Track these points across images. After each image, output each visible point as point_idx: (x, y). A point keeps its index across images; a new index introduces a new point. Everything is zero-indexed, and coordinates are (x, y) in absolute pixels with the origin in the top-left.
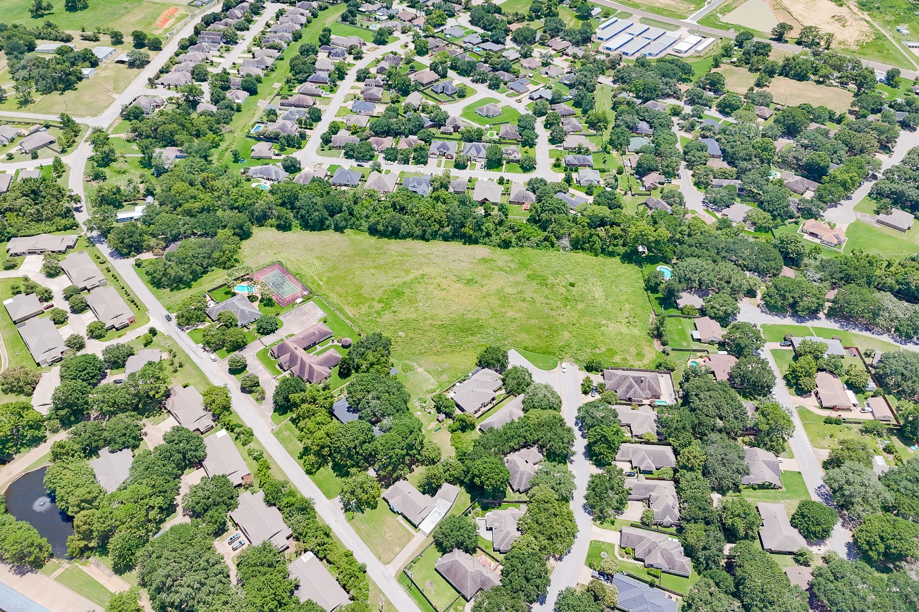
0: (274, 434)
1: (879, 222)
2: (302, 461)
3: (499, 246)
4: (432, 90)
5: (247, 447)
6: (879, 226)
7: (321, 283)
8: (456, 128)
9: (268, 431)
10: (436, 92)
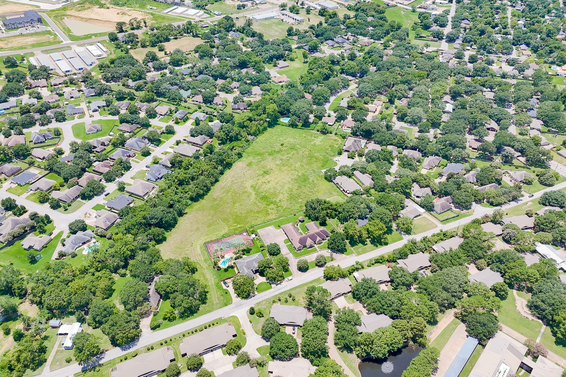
0: (359, 255)
1: (280, 68)
2: (379, 246)
3: (239, 158)
4: (35, 143)
5: (365, 267)
6: (282, 69)
7: (239, 226)
8: (103, 144)
9: (357, 257)
10: (41, 142)
